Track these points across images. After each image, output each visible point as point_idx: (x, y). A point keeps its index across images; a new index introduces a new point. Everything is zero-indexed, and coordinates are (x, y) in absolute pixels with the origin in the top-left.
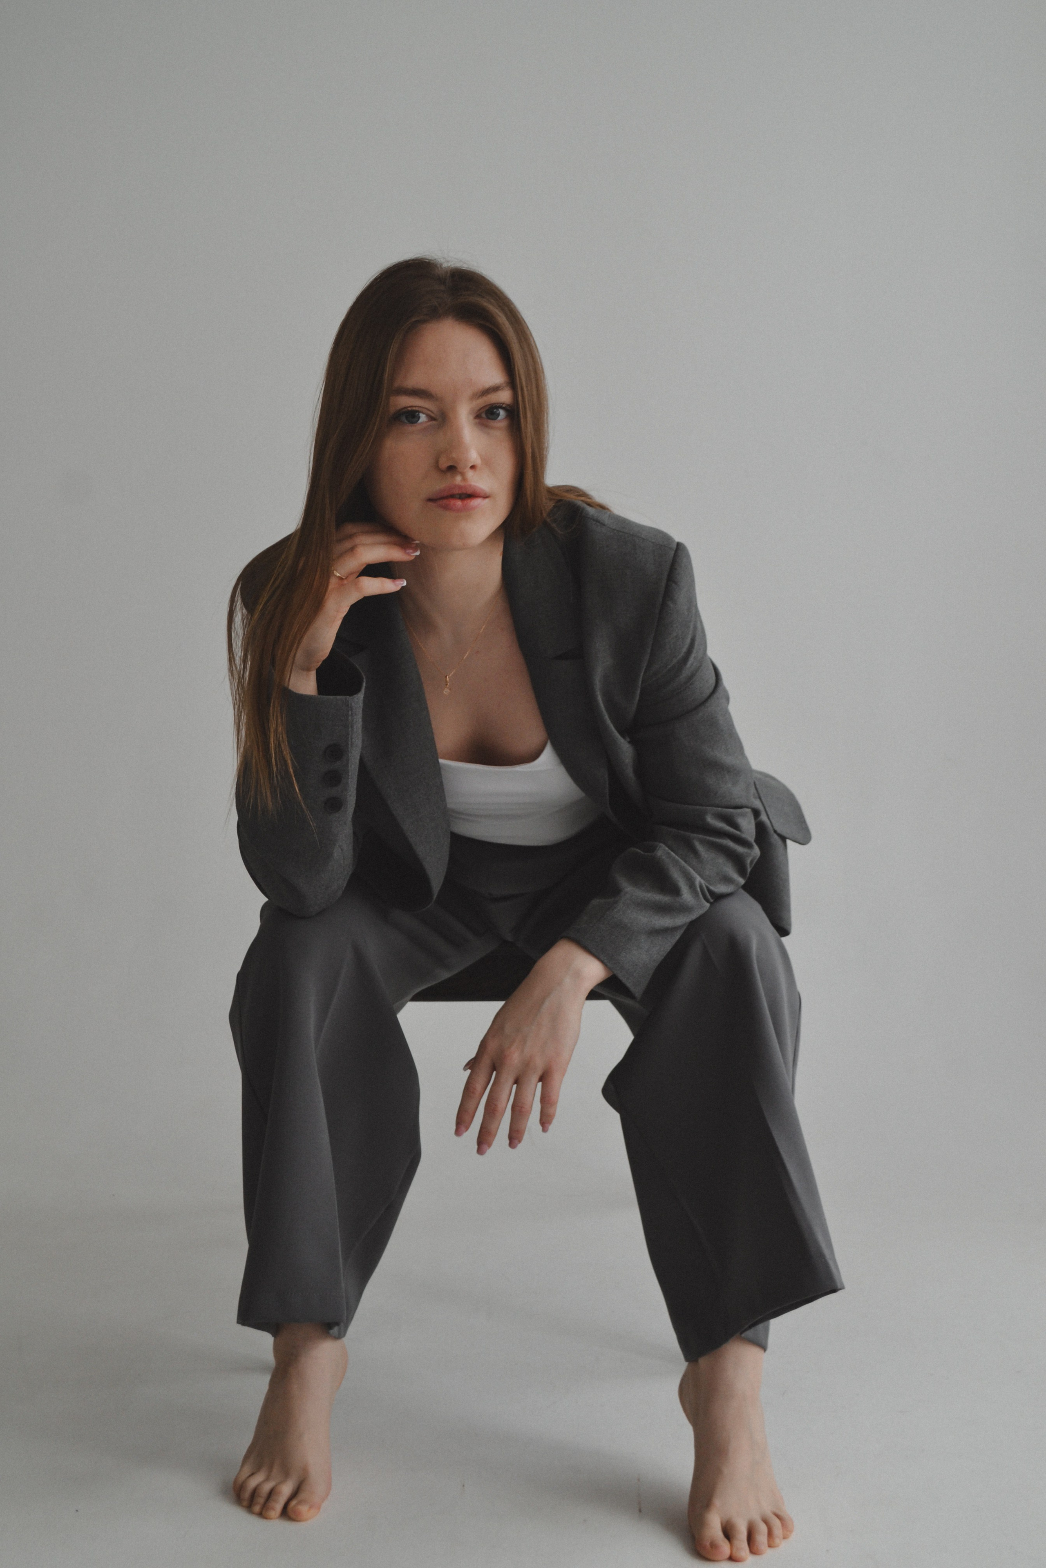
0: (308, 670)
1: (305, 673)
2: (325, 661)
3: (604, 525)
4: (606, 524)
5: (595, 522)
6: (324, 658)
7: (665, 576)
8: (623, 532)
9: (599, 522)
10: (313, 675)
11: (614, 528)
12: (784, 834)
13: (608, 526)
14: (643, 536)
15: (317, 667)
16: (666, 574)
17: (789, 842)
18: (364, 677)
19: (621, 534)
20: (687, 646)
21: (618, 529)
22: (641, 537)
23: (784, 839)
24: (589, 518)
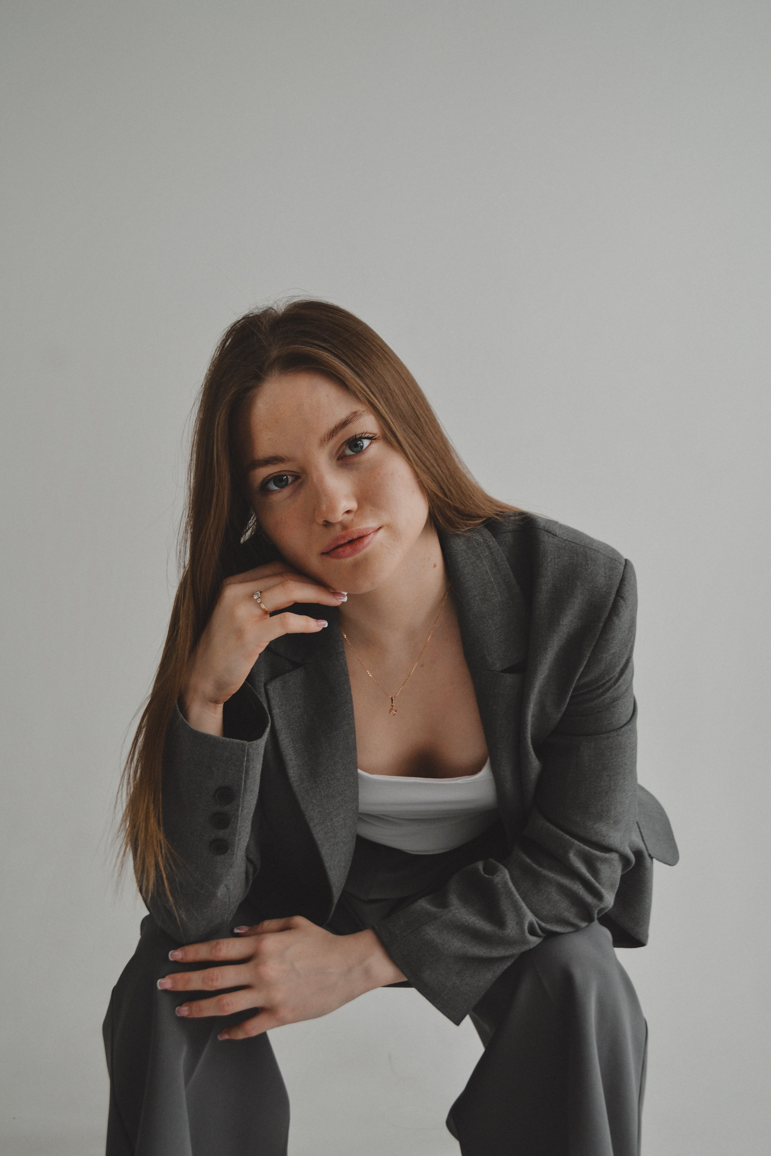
0: (216, 702)
1: (213, 705)
2: (234, 695)
3: (556, 535)
4: (557, 535)
5: (546, 533)
6: (235, 692)
7: (614, 592)
8: (575, 543)
9: (550, 532)
10: (220, 708)
11: (565, 538)
12: (652, 855)
13: (559, 536)
14: (594, 547)
15: (225, 701)
16: (615, 589)
17: (654, 860)
18: (270, 721)
19: (573, 545)
20: (621, 666)
21: (569, 540)
22: (592, 549)
23: (652, 858)
24: (540, 529)
